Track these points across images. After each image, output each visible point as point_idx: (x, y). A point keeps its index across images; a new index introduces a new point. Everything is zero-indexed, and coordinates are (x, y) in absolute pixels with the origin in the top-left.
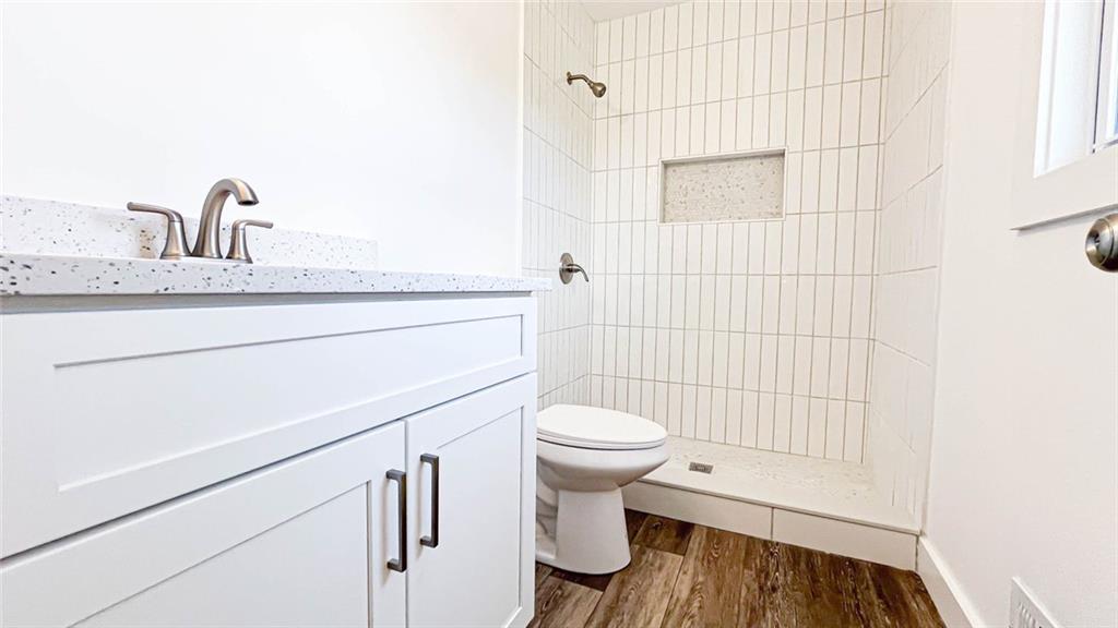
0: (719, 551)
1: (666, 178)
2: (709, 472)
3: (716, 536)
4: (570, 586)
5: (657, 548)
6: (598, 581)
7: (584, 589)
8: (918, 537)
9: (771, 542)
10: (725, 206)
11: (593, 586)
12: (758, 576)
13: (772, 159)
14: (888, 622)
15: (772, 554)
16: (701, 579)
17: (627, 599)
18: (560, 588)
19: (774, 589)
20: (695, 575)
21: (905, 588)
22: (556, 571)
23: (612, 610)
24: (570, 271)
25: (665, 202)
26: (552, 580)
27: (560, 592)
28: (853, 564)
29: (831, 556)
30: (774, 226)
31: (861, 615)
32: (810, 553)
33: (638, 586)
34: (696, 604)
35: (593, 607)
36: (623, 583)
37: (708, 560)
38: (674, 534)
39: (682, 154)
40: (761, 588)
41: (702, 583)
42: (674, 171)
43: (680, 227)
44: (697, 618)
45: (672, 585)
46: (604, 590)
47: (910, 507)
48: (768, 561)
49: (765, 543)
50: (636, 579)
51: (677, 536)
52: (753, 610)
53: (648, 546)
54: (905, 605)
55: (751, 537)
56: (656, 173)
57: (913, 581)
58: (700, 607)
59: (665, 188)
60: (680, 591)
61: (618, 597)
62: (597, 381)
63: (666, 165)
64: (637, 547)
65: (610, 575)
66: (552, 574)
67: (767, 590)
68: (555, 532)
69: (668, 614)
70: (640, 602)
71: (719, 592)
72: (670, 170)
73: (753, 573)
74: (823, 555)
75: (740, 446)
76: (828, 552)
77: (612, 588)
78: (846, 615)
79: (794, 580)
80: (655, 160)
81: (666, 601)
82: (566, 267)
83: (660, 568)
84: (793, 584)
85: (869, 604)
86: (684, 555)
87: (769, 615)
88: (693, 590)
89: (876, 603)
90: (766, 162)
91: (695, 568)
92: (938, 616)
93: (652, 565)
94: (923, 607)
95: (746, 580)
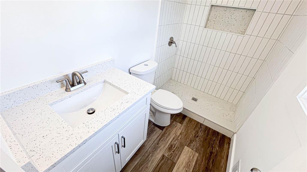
0: (190, 125)
1: (211, 10)
2: (196, 101)
3: (191, 120)
4: (156, 128)
5: (177, 121)
6: (162, 128)
7: (158, 129)
8: (234, 133)
9: (203, 124)
10: (228, 25)
11: (160, 129)
12: (196, 133)
13: (251, 11)
14: (218, 149)
15: (201, 127)
16: (183, 131)
17: (167, 133)
18: (154, 128)
19: (198, 137)
20: (182, 130)
21: (226, 142)
22: (154, 124)
23: (163, 135)
24: (172, 43)
25: (208, 20)
26: (153, 126)
27: (154, 129)
28: (218, 133)
29: (214, 130)
30: (240, 37)
31: (213, 146)
32: (210, 128)
33: (170, 130)
34: (180, 137)
35: (159, 134)
36: (167, 129)
37: (186, 127)
38: (181, 118)
39: (219, 3)
40: (195, 136)
41: (183, 132)
42: (215, 8)
43: (210, 31)
44: (179, 140)
45: (177, 131)
46: (162, 130)
47: (237, 126)
48: (199, 129)
49: (201, 124)
50: (170, 129)
51: (182, 119)
52: (191, 141)
53: (175, 121)
54: (223, 146)
55: (199, 122)
56: (208, 9)
57: (229, 140)
58: (181, 138)
59: (209, 14)
60: (178, 133)
61: (165, 132)
62: (175, 70)
63: (212, 6)
64: (172, 120)
65: (165, 127)
66: (153, 124)
67: (196, 136)
68: (155, 114)
69: (174, 139)
70: (169, 134)
71: (186, 135)
72: (213, 8)
73: (195, 132)
74: (212, 130)
75: (207, 93)
76: (214, 129)
77: (164, 130)
78: (210, 145)
79: (203, 135)
80: (209, 4)
81: (174, 135)
82: (170, 41)
83: (176, 126)
84: (202, 136)
85: (216, 144)
86: (182, 124)
87: (194, 142)
88: (180, 134)
89: (218, 144)
90: (248, 11)
91: (183, 128)
92: (229, 149)
93: (174, 126)
94: (227, 147)
95: (193, 133)
